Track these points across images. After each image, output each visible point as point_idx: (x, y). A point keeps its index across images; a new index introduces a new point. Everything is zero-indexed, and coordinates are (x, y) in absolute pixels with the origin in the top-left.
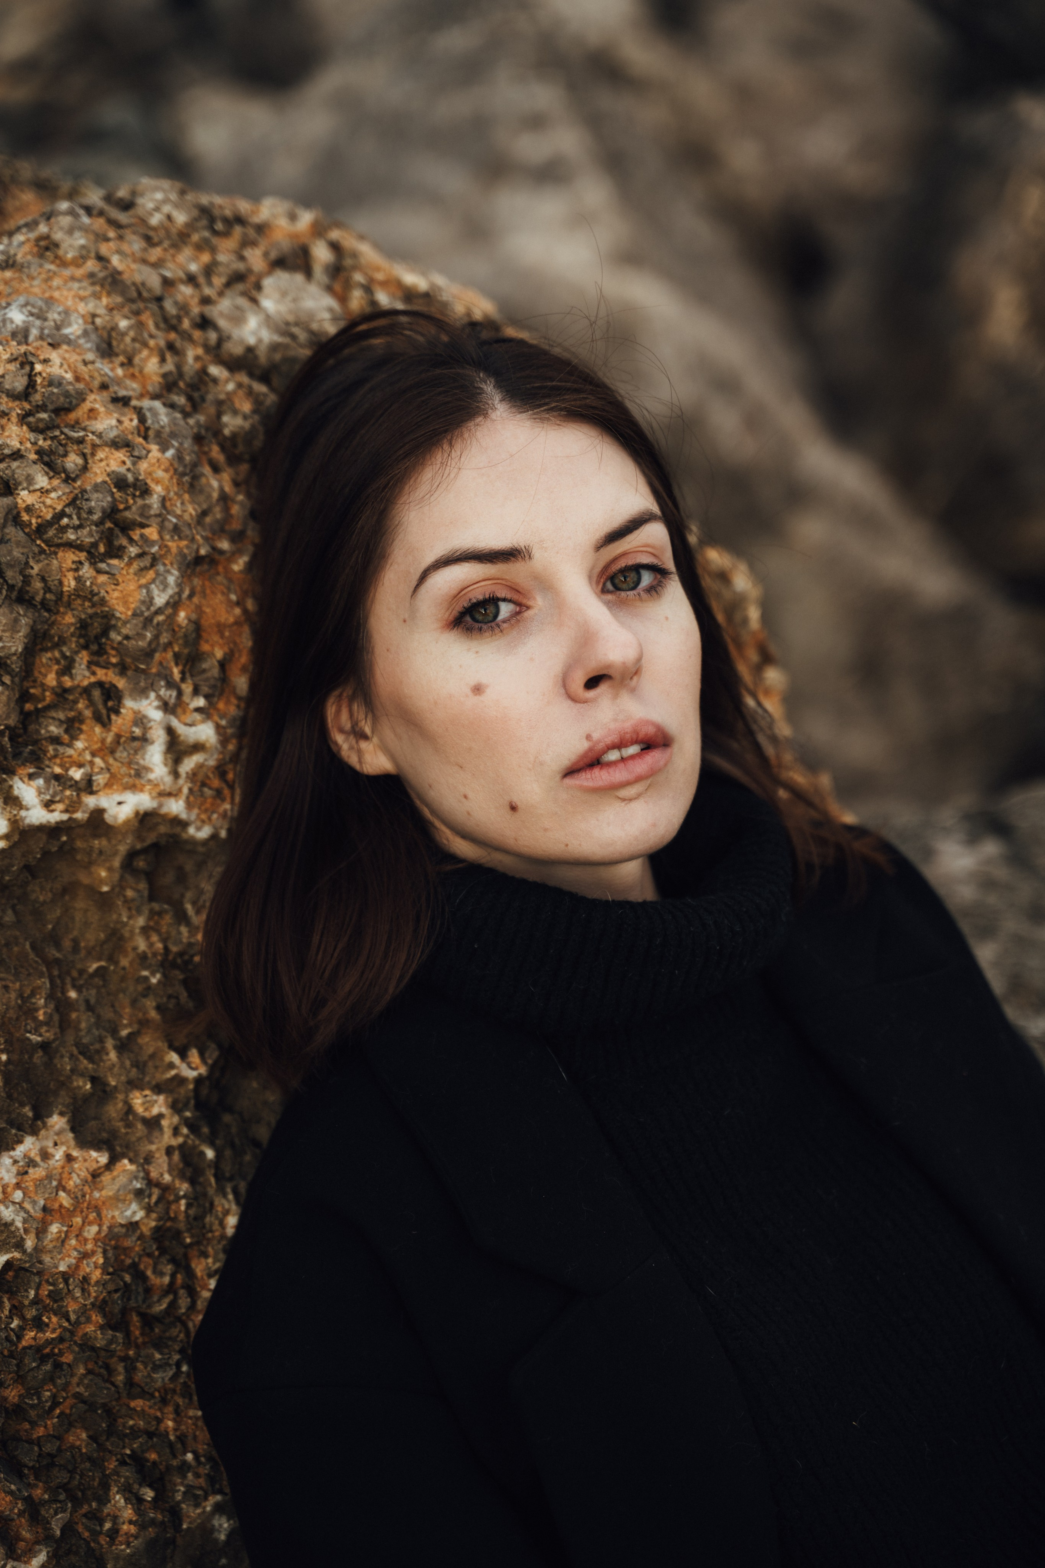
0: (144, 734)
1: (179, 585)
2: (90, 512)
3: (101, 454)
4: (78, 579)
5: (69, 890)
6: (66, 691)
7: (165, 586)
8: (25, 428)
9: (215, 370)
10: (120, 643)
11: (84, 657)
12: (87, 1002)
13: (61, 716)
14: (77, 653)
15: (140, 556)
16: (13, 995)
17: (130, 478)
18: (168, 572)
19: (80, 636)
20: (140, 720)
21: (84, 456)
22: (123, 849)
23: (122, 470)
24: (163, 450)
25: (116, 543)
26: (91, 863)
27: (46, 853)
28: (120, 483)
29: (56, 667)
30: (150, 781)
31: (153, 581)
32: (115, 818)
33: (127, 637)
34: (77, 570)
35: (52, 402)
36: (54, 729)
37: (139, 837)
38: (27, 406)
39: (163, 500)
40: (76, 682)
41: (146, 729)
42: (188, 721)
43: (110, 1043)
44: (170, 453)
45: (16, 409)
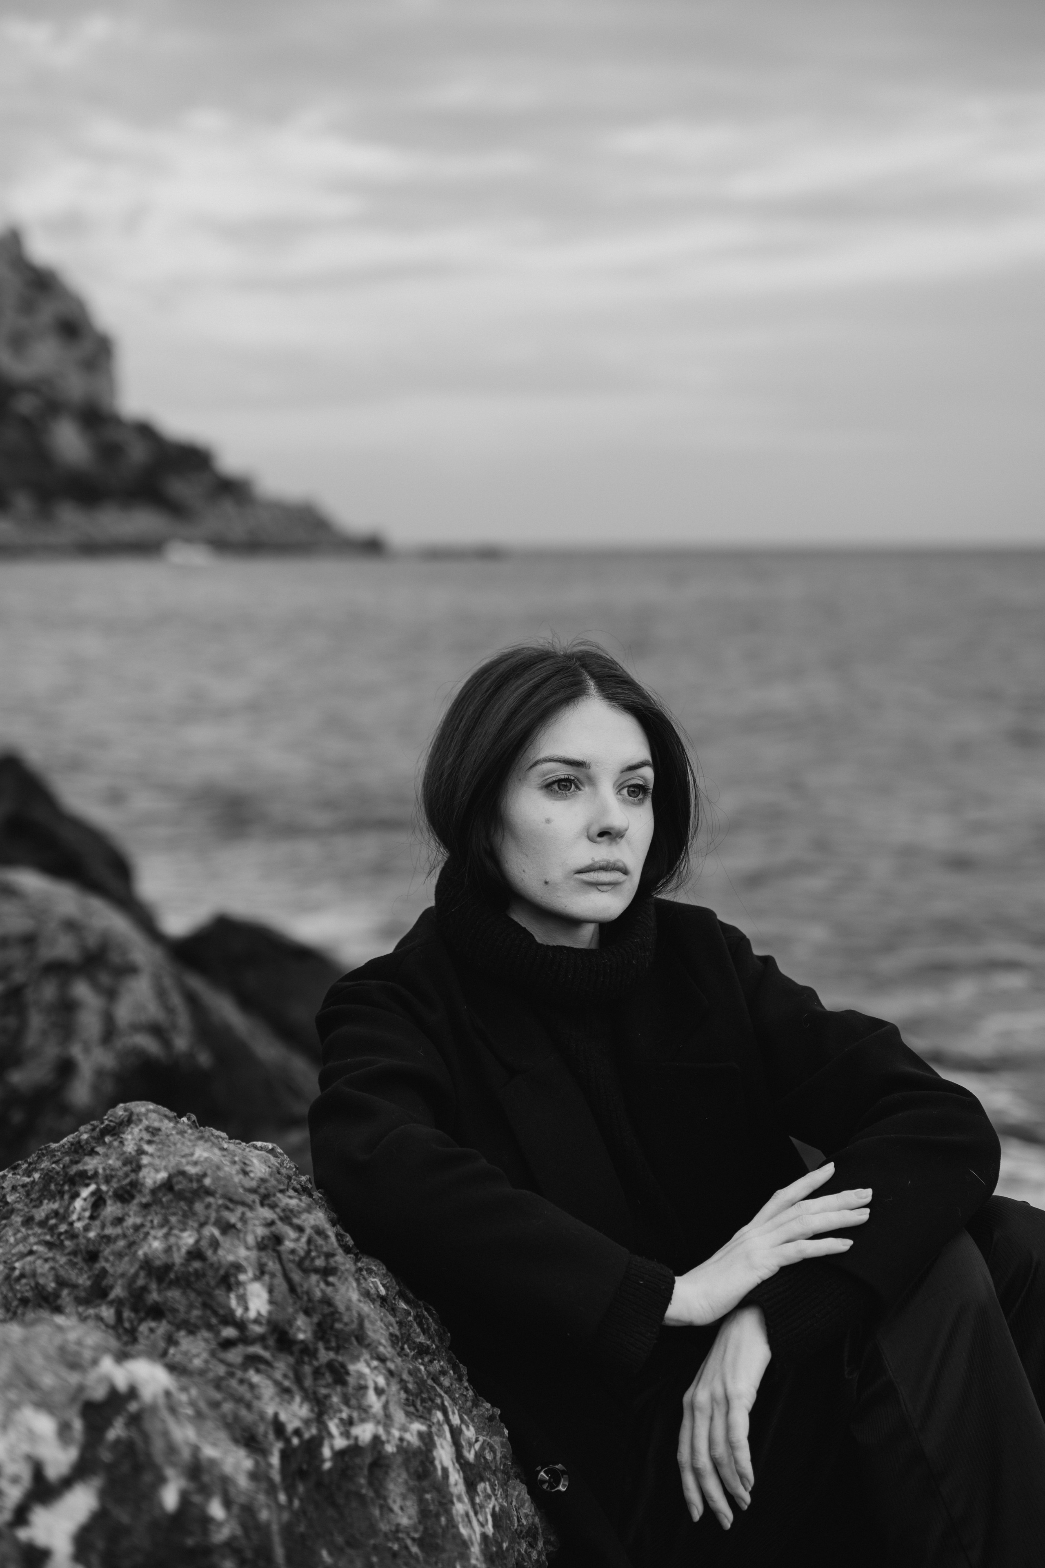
0: (364, 1384)
4: (321, 1291)
5: (350, 1495)
8: (266, 1208)
10: (339, 1331)
20: (361, 1375)
21: (298, 1218)
22: (367, 1463)
26: (355, 1475)
27: (342, 1470)
30: (371, 1414)
32: (363, 1441)
33: (346, 1324)
34: (318, 1286)
35: (268, 1192)
37: (371, 1455)
38: (260, 1196)
41: (366, 1380)
42: (374, 1374)
45: (256, 1198)
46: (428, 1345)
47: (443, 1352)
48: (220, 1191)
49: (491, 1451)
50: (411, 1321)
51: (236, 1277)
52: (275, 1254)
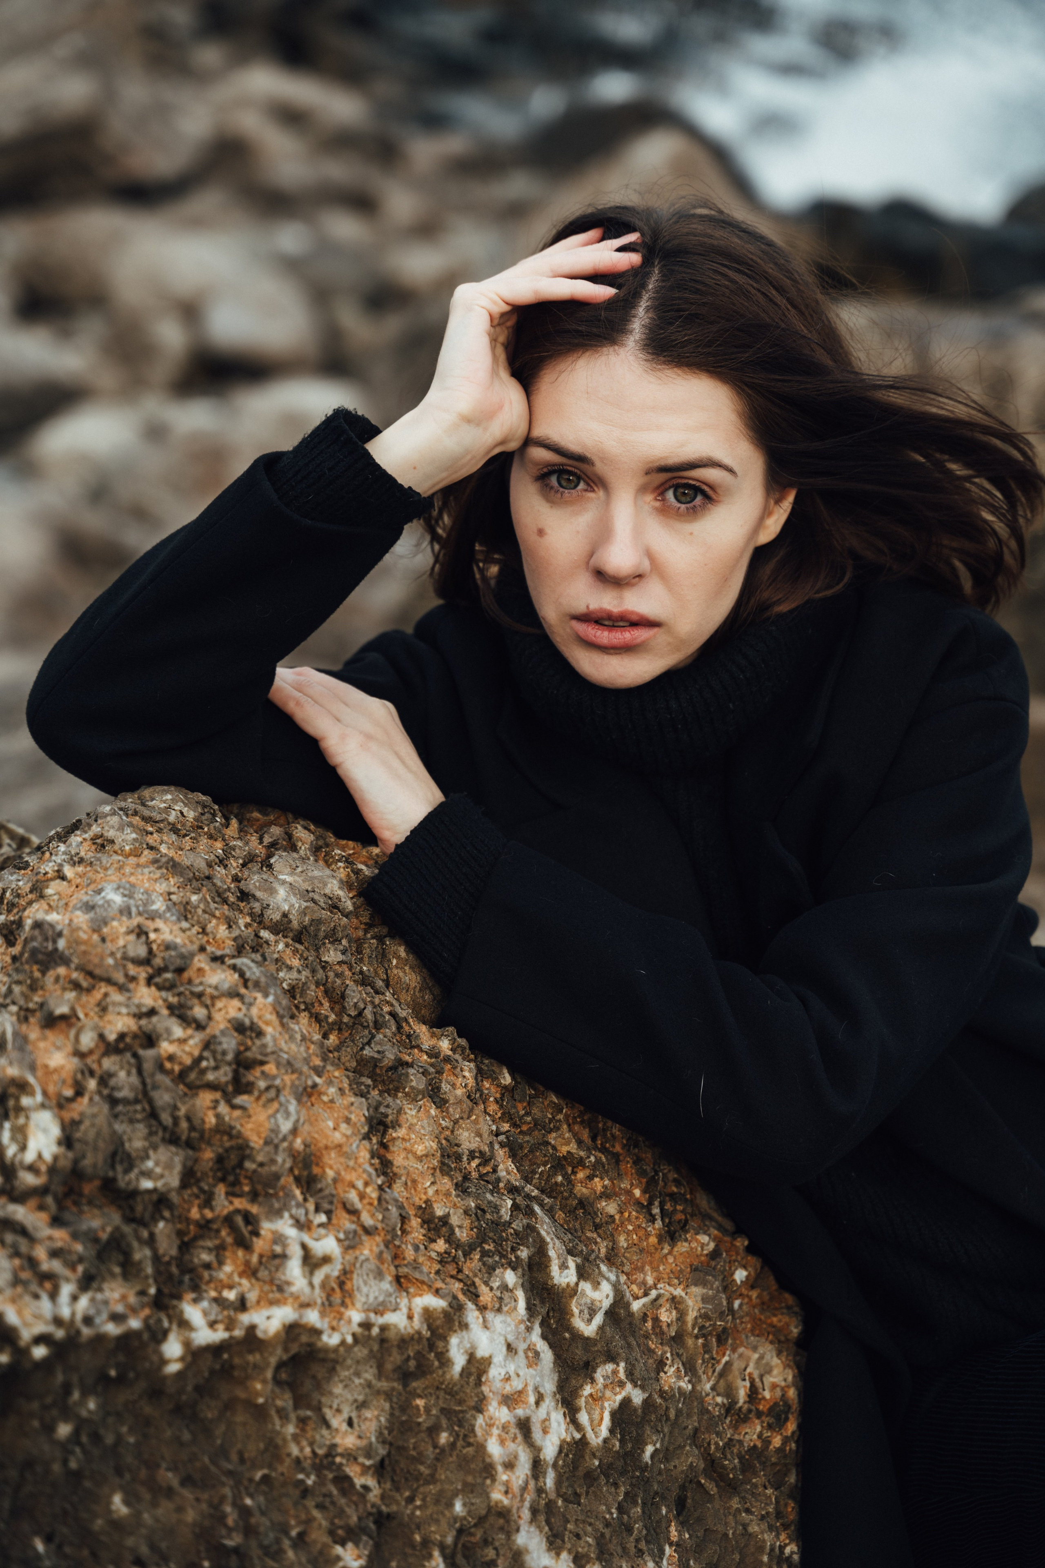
0: (284, 1250)
1: (298, 1112)
2: (224, 1053)
3: (219, 1004)
4: (218, 1116)
5: (229, 1406)
6: (209, 1222)
7: (288, 1114)
8: (153, 988)
9: (265, 934)
10: (255, 1171)
11: (221, 1190)
12: (259, 1508)
13: (209, 1244)
14: (215, 1186)
15: (268, 1088)
16: (204, 1506)
17: (247, 1022)
18: (288, 1101)
19: (219, 1170)
20: (279, 1238)
21: (207, 1007)
22: (273, 1361)
23: (240, 1015)
24: (266, 995)
25: (244, 1080)
26: (248, 1377)
27: (212, 1372)
28: (240, 1028)
29: (197, 1202)
30: (292, 1294)
31: (277, 1111)
32: (265, 1332)
33: (261, 1165)
34: (215, 1108)
35: (172, 964)
36: (205, 1257)
37: (286, 1349)
38: (150, 971)
39: (275, 1040)
40: (217, 1212)
41: (285, 1246)
42: (315, 1236)
43: (286, 1543)
44: (271, 999)
45: (142, 973)
46: (581, 1158)
47: (628, 1162)
48: (76, 960)
49: (676, 1308)
50: (560, 1121)
51: (17, 1099)
52: (133, 1061)
